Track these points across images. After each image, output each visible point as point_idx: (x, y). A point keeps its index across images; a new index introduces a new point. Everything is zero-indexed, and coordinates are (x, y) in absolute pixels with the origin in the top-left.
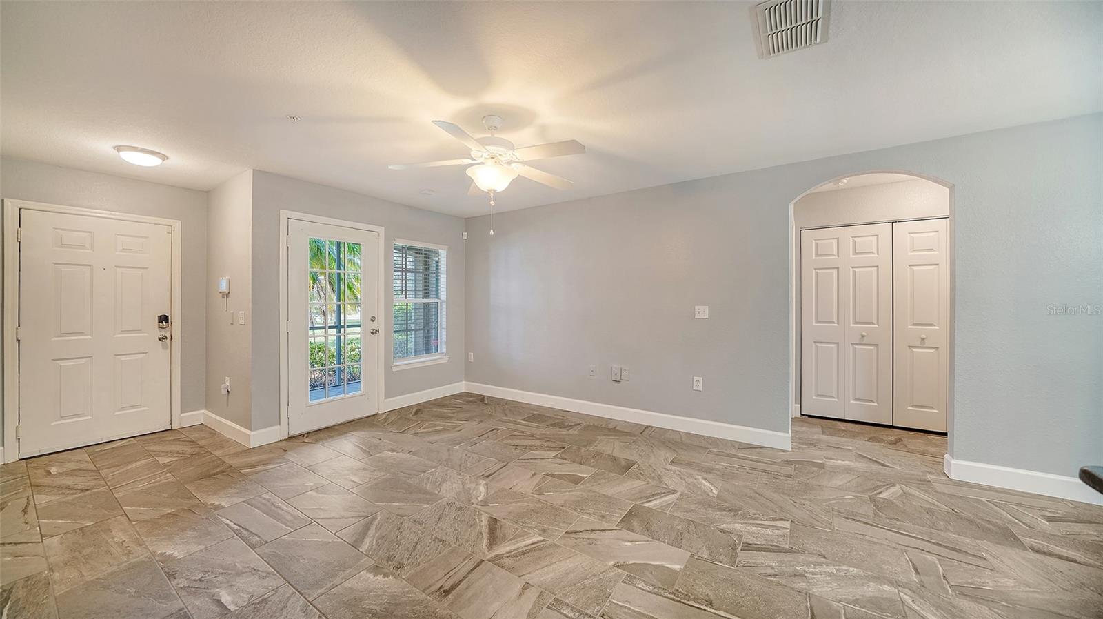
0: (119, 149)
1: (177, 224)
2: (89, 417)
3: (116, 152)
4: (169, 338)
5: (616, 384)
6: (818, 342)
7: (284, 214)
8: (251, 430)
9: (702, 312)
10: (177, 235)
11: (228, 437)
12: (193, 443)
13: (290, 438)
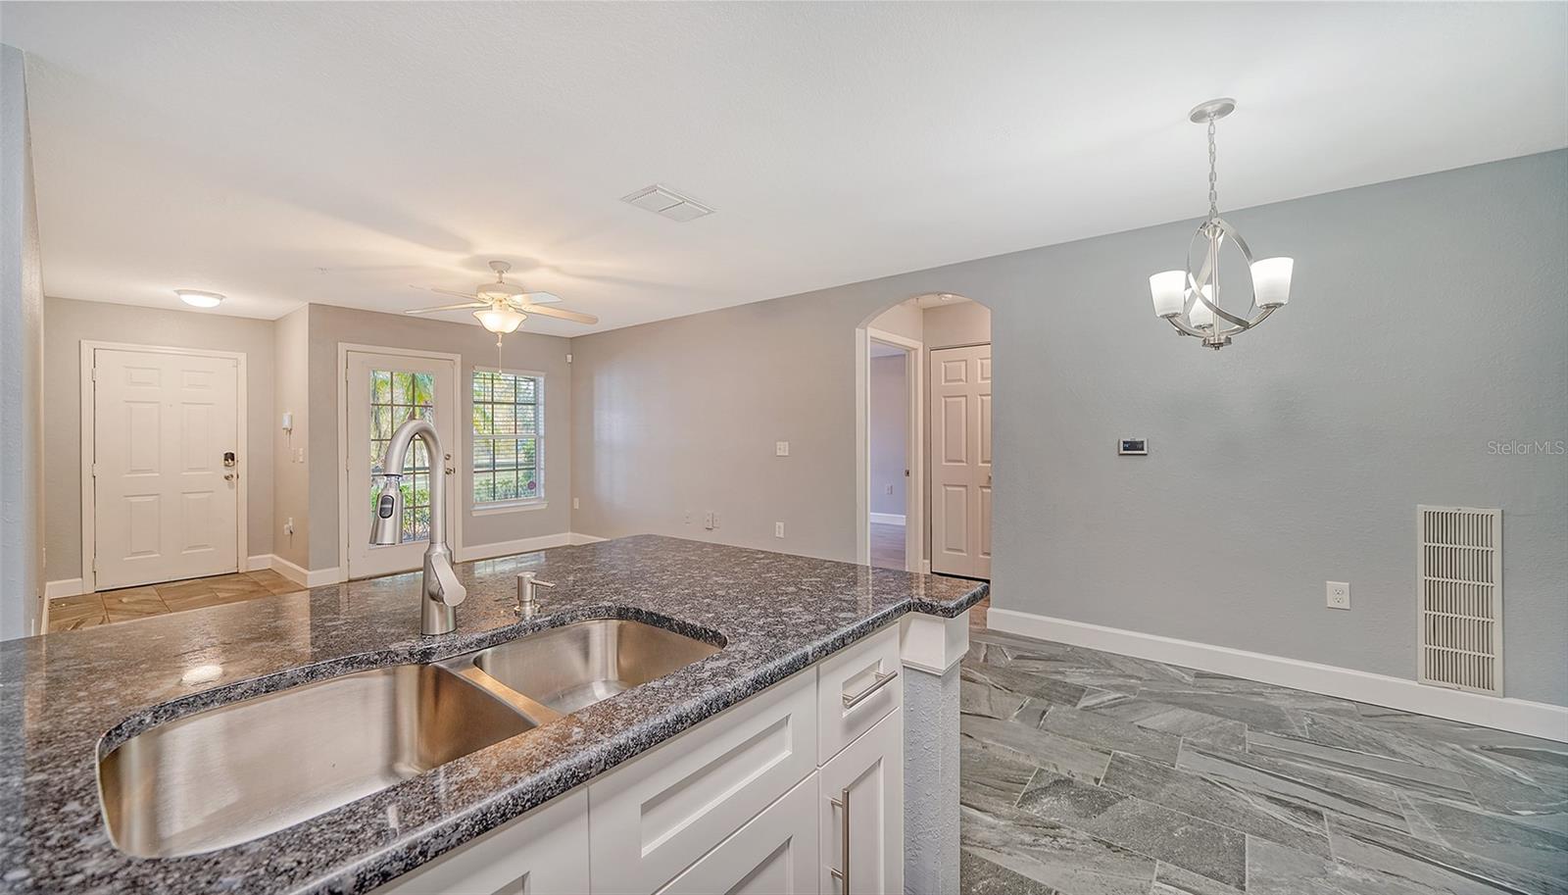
0: (179, 292)
1: (242, 357)
2: (157, 555)
3: (176, 294)
4: (235, 476)
5: (709, 532)
6: (948, 485)
7: (342, 347)
8: (307, 569)
9: (783, 448)
10: (243, 368)
11: (291, 579)
12: (256, 583)
13: (350, 581)
